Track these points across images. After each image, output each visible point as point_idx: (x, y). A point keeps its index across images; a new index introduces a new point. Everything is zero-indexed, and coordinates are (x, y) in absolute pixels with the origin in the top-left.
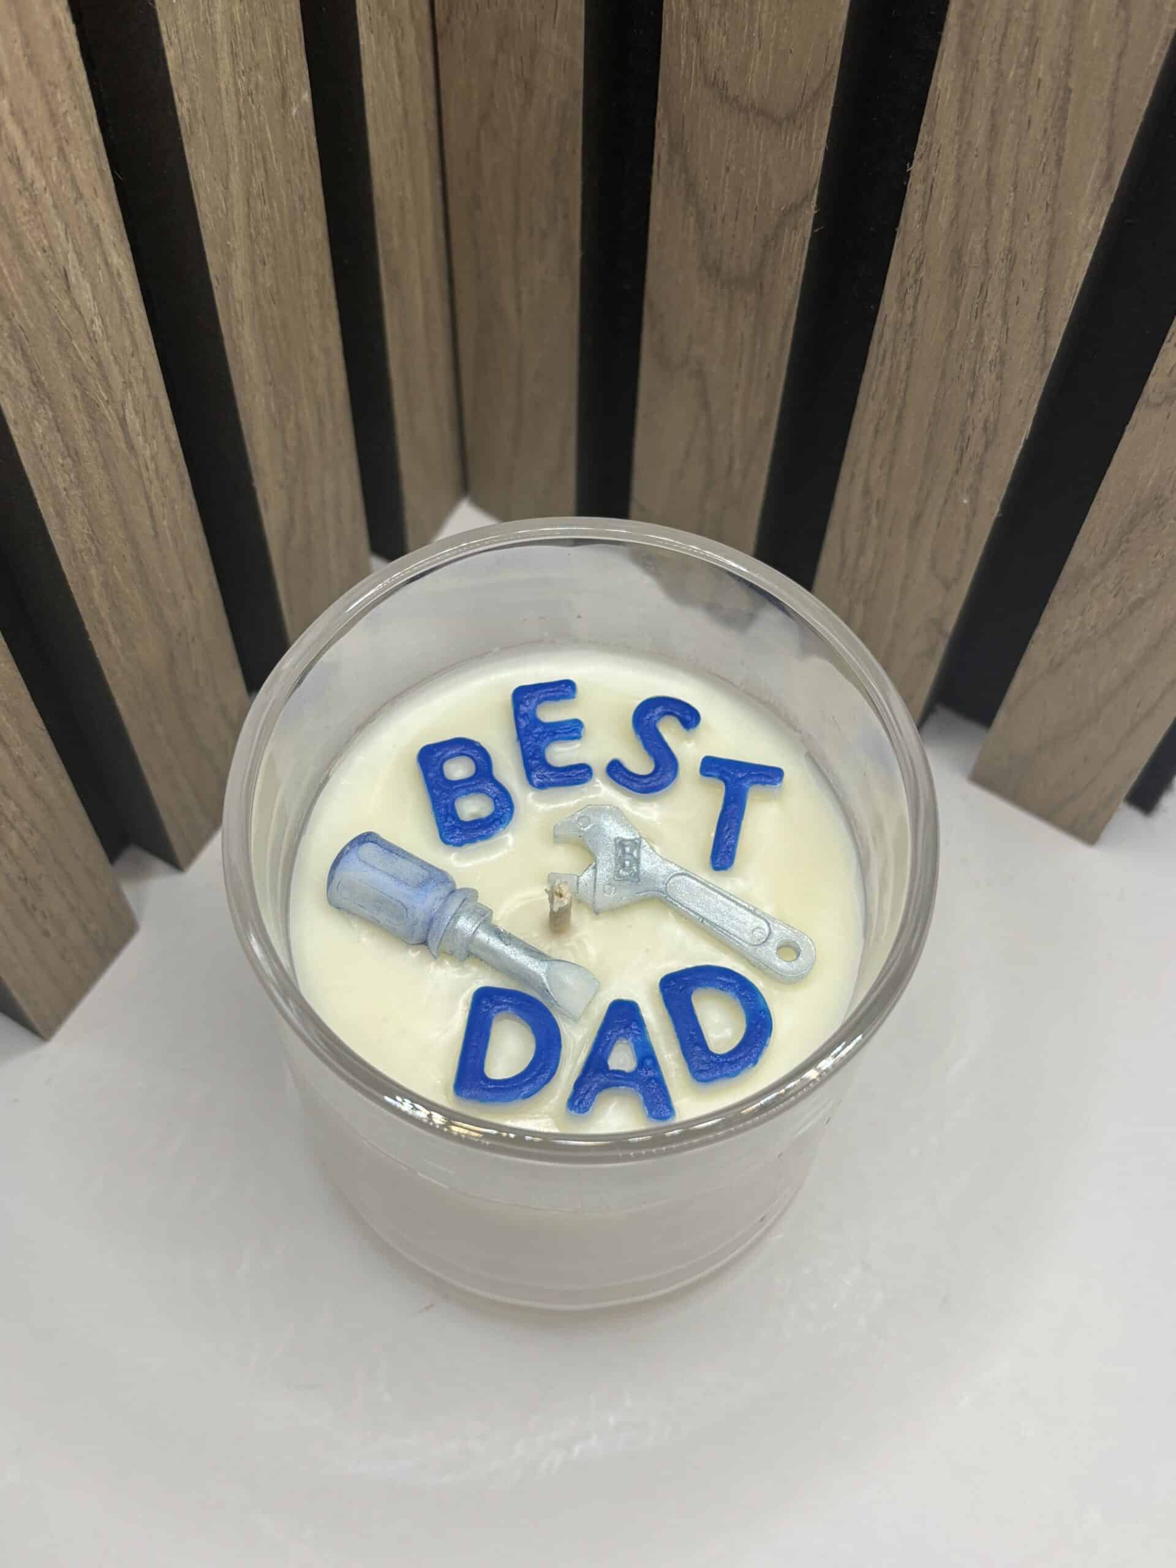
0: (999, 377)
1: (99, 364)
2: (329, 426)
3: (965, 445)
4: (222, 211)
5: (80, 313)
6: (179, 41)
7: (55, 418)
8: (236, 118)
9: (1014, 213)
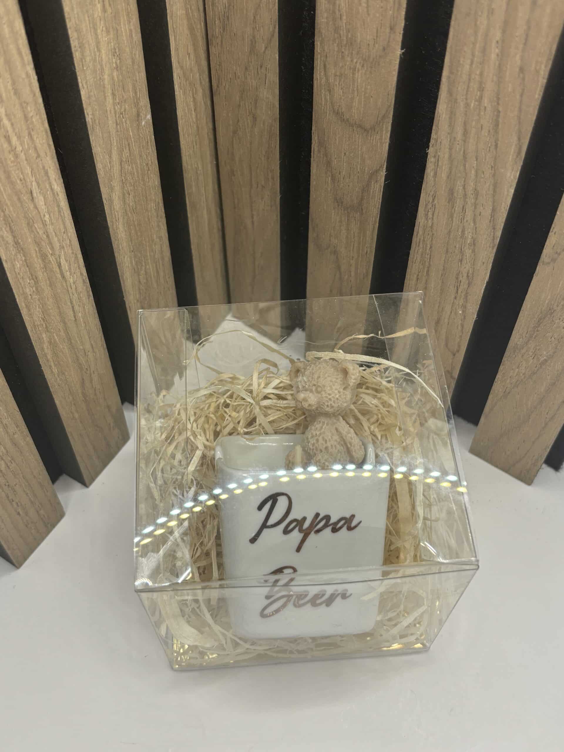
0: (473, 251)
1: (48, 236)
2: (162, 274)
3: (459, 285)
4: (108, 168)
5: (38, 210)
6: (87, 87)
7: (26, 260)
8: (115, 125)
9: (477, 172)
